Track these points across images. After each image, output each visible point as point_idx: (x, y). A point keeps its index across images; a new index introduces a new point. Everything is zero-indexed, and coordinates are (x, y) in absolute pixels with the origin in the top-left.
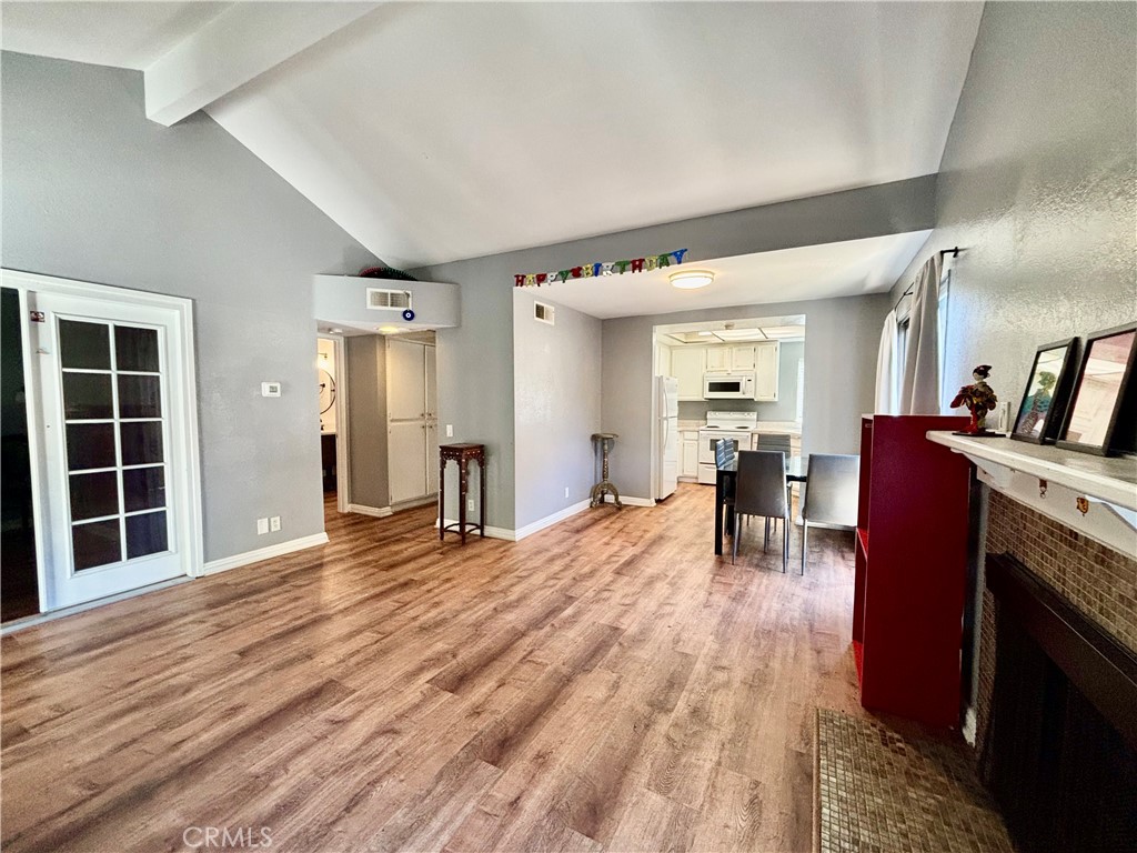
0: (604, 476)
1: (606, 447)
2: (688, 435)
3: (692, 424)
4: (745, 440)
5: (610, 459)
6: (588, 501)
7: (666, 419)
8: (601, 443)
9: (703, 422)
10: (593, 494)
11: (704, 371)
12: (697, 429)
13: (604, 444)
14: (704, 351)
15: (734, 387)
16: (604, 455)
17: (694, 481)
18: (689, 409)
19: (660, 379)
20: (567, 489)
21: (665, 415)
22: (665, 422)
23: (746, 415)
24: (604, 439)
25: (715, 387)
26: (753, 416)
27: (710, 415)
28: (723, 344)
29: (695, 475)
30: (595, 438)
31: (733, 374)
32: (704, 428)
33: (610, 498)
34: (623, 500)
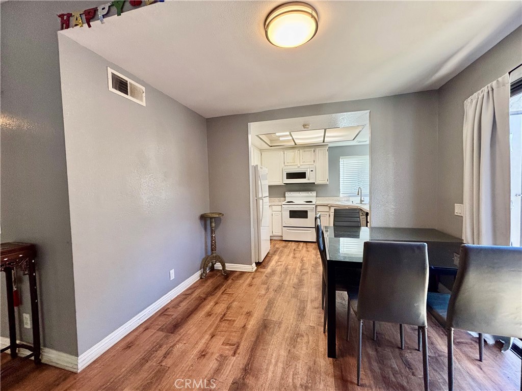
0: (213, 249)
1: (213, 225)
2: (275, 208)
3: (276, 200)
4: (312, 210)
5: (217, 234)
6: (199, 273)
7: (261, 198)
8: (210, 221)
9: (283, 199)
10: (204, 266)
11: (283, 165)
12: (280, 204)
13: (211, 223)
14: (282, 153)
15: (302, 175)
16: (212, 232)
17: (280, 238)
18: (275, 190)
19: (256, 167)
20: (172, 272)
21: (260, 196)
22: (261, 201)
23: (310, 194)
24: (211, 218)
25: (290, 176)
26: (314, 194)
27: (287, 194)
28: (295, 147)
29: (280, 234)
30: (203, 218)
31: (301, 167)
32: (284, 203)
33: (218, 266)
34: (230, 267)
